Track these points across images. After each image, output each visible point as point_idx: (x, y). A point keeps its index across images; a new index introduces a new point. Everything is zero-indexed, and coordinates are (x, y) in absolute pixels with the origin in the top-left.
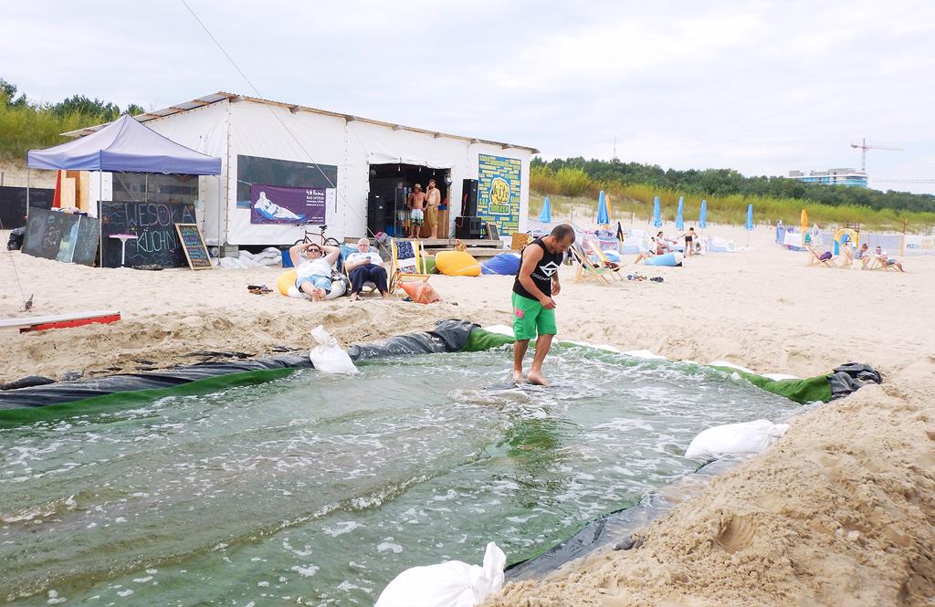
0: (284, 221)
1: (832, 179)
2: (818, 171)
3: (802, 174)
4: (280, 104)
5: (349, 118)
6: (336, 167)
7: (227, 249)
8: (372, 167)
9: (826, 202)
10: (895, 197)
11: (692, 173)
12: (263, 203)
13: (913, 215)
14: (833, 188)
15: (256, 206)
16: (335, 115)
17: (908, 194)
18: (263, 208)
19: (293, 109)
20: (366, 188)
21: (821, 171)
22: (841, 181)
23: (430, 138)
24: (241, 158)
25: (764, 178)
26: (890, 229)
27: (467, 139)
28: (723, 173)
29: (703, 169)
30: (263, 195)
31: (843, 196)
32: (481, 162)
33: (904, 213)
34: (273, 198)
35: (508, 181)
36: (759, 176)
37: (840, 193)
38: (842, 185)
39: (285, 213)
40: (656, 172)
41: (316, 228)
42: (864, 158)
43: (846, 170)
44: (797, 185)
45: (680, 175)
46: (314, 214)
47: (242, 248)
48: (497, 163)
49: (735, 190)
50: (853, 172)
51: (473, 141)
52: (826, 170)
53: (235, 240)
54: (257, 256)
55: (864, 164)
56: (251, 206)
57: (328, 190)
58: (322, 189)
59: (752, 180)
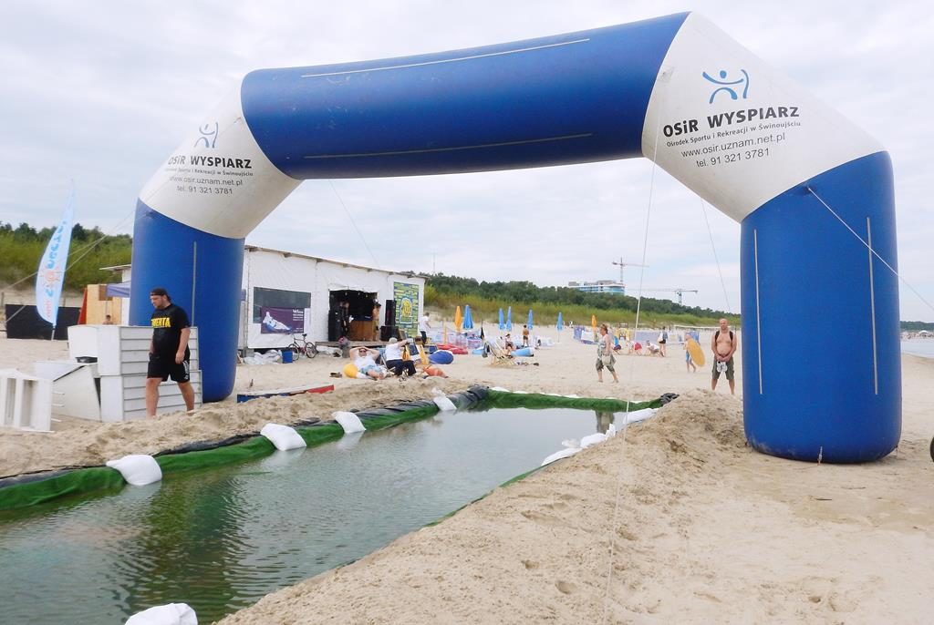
0: (280, 331)
1: (599, 289)
2: (589, 282)
3: (578, 285)
4: (279, 252)
5: (319, 260)
6: (310, 294)
7: (248, 351)
8: (332, 293)
9: (599, 307)
10: (646, 302)
11: (499, 284)
12: (268, 319)
13: (658, 316)
14: (602, 295)
15: (264, 322)
16: (311, 258)
17: (654, 299)
18: (268, 323)
19: (287, 255)
20: (328, 307)
21: (592, 281)
22: (606, 290)
23: (365, 272)
24: (256, 289)
25: (553, 288)
26: (644, 327)
27: (387, 272)
28: (523, 284)
29: (507, 281)
30: (268, 313)
31: (610, 302)
32: (395, 288)
33: (653, 314)
34: (274, 316)
35: (411, 299)
36: (549, 287)
37: (608, 299)
38: (608, 293)
39: (281, 326)
40: (473, 283)
41: (299, 336)
42: (622, 272)
43: (610, 282)
44: (579, 294)
45: (490, 286)
46: (296, 326)
47: (256, 350)
48: (404, 288)
49: (535, 299)
50: (614, 283)
51: (391, 273)
52: (595, 281)
53: (252, 346)
54: (265, 356)
55: (622, 277)
56: (261, 322)
57: (306, 310)
58: (302, 309)
59: (545, 290)
